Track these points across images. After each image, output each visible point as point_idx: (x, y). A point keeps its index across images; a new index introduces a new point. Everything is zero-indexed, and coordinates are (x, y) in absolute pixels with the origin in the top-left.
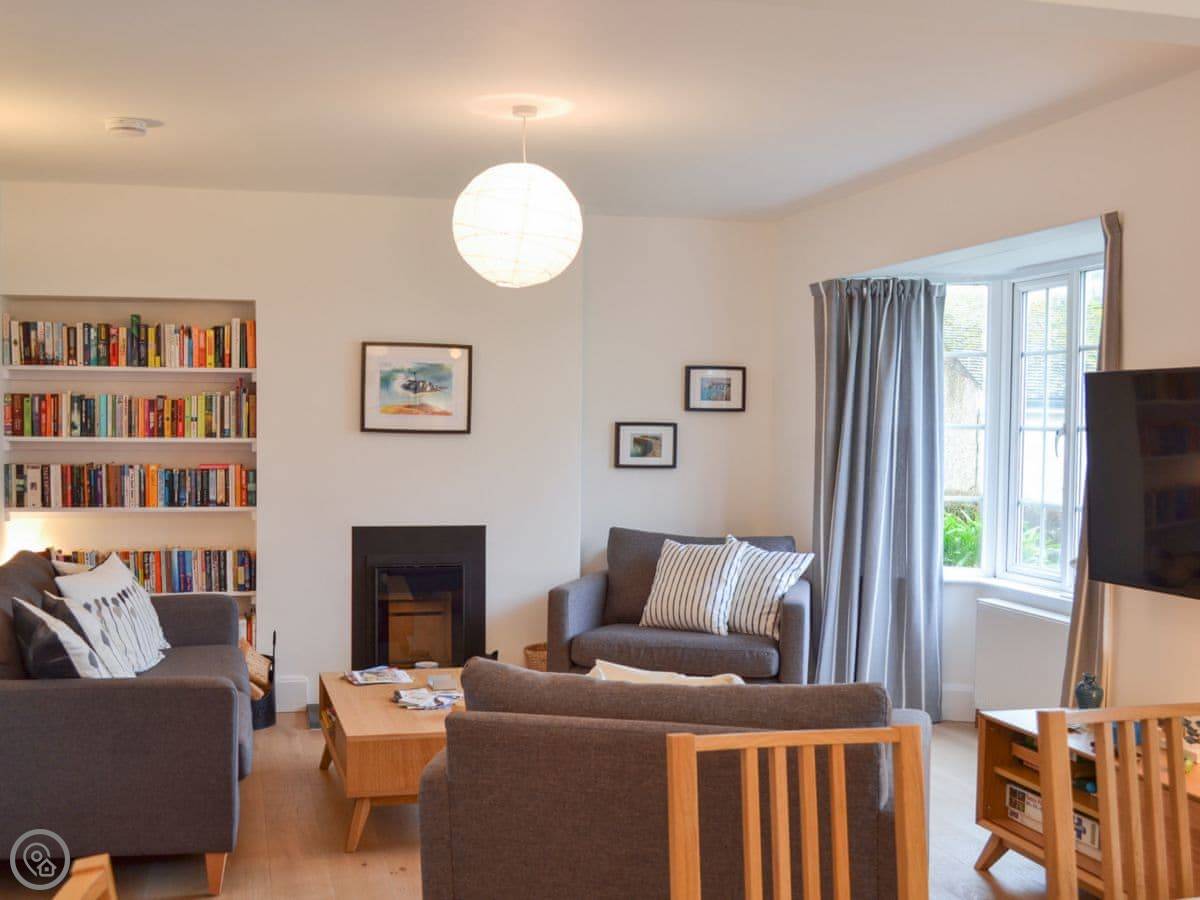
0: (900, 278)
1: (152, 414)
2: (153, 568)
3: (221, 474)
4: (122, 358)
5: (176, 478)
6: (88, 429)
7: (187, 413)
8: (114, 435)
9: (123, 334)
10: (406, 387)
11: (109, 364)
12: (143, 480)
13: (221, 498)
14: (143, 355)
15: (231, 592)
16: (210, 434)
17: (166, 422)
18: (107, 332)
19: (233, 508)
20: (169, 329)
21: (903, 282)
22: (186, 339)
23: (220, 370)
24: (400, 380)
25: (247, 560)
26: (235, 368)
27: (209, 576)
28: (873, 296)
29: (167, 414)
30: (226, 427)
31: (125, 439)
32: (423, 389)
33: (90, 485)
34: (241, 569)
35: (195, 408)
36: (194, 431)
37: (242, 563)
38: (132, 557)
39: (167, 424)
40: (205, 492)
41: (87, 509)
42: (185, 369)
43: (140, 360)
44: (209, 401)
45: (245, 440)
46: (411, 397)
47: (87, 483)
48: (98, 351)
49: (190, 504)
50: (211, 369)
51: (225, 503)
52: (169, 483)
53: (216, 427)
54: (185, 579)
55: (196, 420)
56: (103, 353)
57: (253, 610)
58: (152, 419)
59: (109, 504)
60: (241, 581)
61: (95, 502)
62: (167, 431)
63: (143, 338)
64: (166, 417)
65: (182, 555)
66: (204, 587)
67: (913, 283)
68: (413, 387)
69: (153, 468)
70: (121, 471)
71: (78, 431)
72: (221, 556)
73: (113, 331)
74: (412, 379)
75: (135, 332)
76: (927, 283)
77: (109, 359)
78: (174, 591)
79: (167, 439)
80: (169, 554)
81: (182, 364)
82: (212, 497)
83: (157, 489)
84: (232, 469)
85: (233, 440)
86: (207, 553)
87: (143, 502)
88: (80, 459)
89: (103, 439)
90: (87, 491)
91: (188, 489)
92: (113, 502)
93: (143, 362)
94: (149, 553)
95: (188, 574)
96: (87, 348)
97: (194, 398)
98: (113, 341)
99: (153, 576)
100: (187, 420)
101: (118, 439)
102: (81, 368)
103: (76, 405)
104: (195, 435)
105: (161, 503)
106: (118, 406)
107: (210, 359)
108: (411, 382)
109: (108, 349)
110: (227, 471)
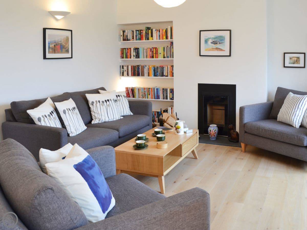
1: (151, 52)
2: (151, 93)
3: (166, 68)
4: (144, 38)
5: (156, 69)
6: (137, 56)
7: (159, 52)
8: (143, 58)
9: (144, 32)
11: (141, 40)
12: (149, 69)
13: (166, 74)
14: (148, 37)
15: (169, 100)
16: (164, 57)
17: (154, 54)
18: (140, 31)
19: (169, 77)
20: (154, 30)
22: (158, 32)
23: (167, 40)
24: (210, 41)
25: (172, 91)
26: (169, 39)
27: (164, 95)
29: (154, 52)
30: (168, 55)
31: (146, 59)
32: (217, 43)
33: (137, 71)
34: (171, 94)
35: (160, 51)
36: (160, 57)
38: (146, 89)
41: (137, 77)
43: (147, 39)
44: (164, 49)
45: (172, 59)
46: (214, 46)
48: (139, 37)
49: (159, 76)
50: (165, 40)
51: (167, 76)
52: (154, 70)
53: (166, 56)
54: (158, 95)
55: (161, 54)
56: (140, 37)
57: (173, 106)
59: (142, 76)
60: (171, 97)
61: (138, 75)
62: (154, 57)
63: (148, 33)
65: (157, 89)
66: (163, 98)
68: (214, 43)
69: (150, 66)
70: (143, 67)
71: (135, 57)
72: (167, 90)
73: (142, 31)
75: (146, 31)
78: (155, 99)
79: (154, 59)
80: (154, 89)
81: (157, 39)
82: (164, 74)
83: (152, 72)
84: (169, 66)
85: (170, 59)
86: (163, 89)
87: (149, 76)
88: (136, 64)
91: (159, 72)
94: (150, 88)
96: (136, 36)
97: (160, 48)
98: (142, 34)
100: (159, 54)
102: (135, 41)
103: (134, 50)
105: (153, 75)
106: (144, 51)
107: (165, 37)
108: (214, 41)
109: (141, 36)
110: (168, 67)
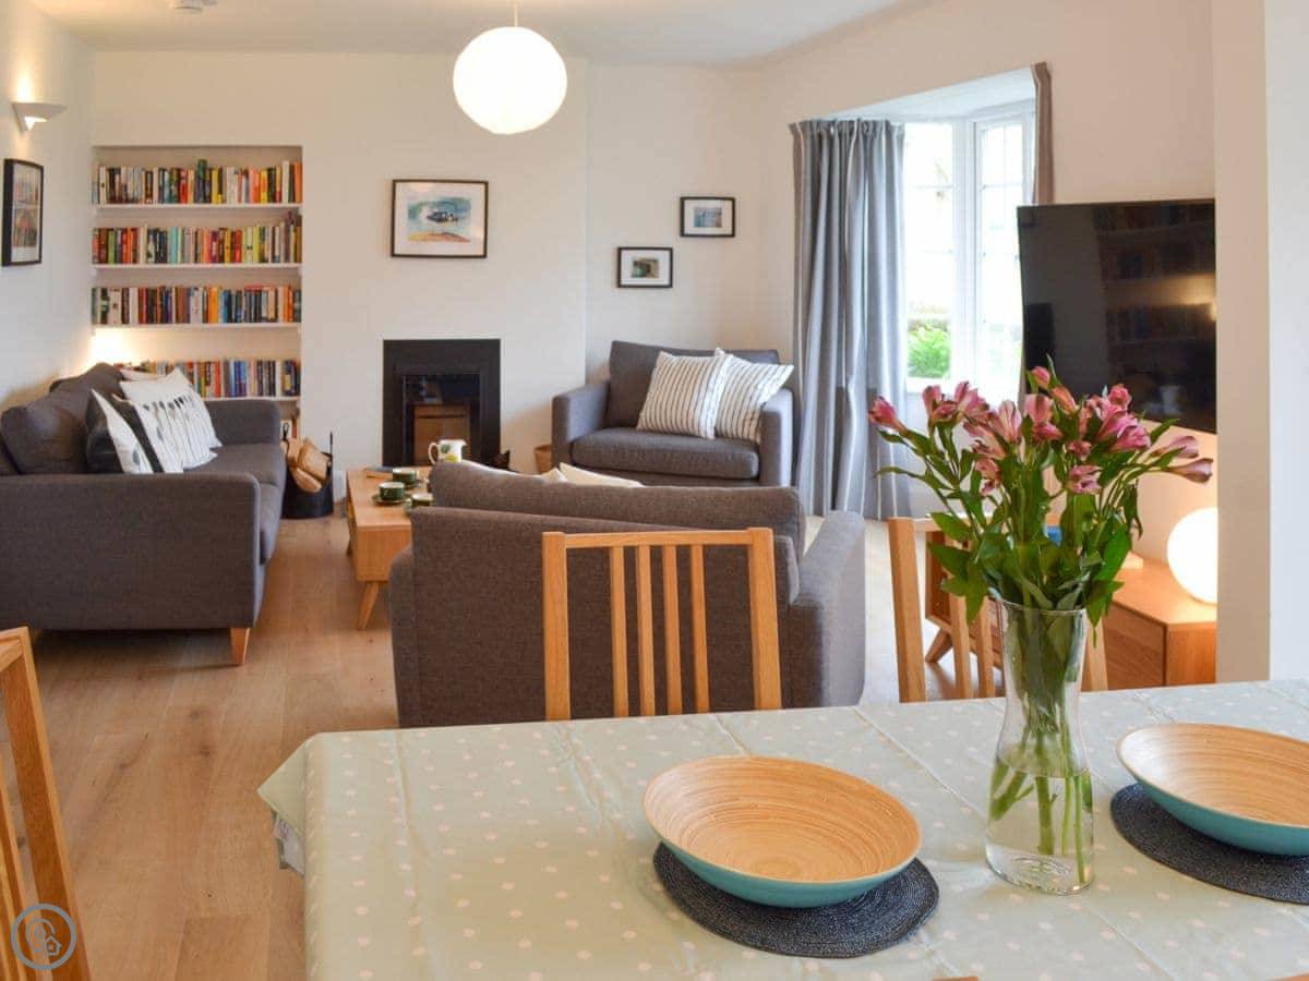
0: (864, 119)
1: (214, 244)
2: (213, 376)
3: (272, 294)
4: (191, 197)
5: (234, 299)
6: (161, 257)
7: (244, 243)
8: (183, 262)
9: (191, 177)
10: (430, 218)
11: (179, 201)
12: (207, 300)
13: (272, 315)
14: (207, 194)
15: (279, 397)
16: (263, 260)
17: (226, 251)
18: (178, 175)
19: (281, 324)
20: (229, 172)
21: (867, 123)
22: (244, 180)
23: (272, 205)
24: (426, 212)
25: (293, 368)
26: (285, 203)
27: (261, 383)
28: (840, 135)
29: (227, 243)
30: (277, 253)
31: (192, 265)
32: (446, 220)
33: (162, 305)
34: (288, 377)
35: (250, 238)
36: (249, 257)
37: (289, 372)
38: (195, 367)
39: (227, 252)
40: (258, 310)
41: (158, 325)
42: (243, 205)
43: (205, 197)
44: (262, 232)
45: (292, 265)
46: (438, 227)
47: (159, 303)
48: (171, 191)
49: (245, 321)
50: (265, 204)
51: (275, 320)
52: (228, 303)
53: (268, 254)
54: (240, 384)
55: (251, 248)
56: (175, 193)
57: (298, 412)
58: (214, 248)
59: (178, 321)
60: (288, 388)
61: (166, 319)
62: (227, 258)
63: (208, 178)
64: (226, 246)
65: (238, 365)
66: (256, 393)
67: (875, 123)
68: (438, 218)
69: (215, 290)
70: (186, 293)
71: (153, 259)
72: (271, 365)
73: (183, 174)
74: (436, 210)
75: (201, 174)
76: (887, 123)
77: (179, 197)
78: (230, 396)
79: (228, 265)
80: (227, 364)
81: (240, 200)
82: (264, 314)
83: (218, 307)
84: (281, 290)
85: (282, 265)
86: (259, 363)
87: (206, 319)
88: (155, 283)
89: (174, 266)
90: (159, 310)
91: (244, 308)
92: (181, 318)
93: (207, 199)
94: (209, 363)
95: (243, 381)
96: (161, 189)
97: (249, 231)
98: (183, 182)
99: (213, 383)
100: (244, 249)
101: (184, 266)
102: (157, 205)
103: (151, 237)
104: (250, 261)
105: (221, 320)
106: (187, 237)
107: (264, 195)
108: (435, 214)
109: (179, 189)
110: (276, 292)
